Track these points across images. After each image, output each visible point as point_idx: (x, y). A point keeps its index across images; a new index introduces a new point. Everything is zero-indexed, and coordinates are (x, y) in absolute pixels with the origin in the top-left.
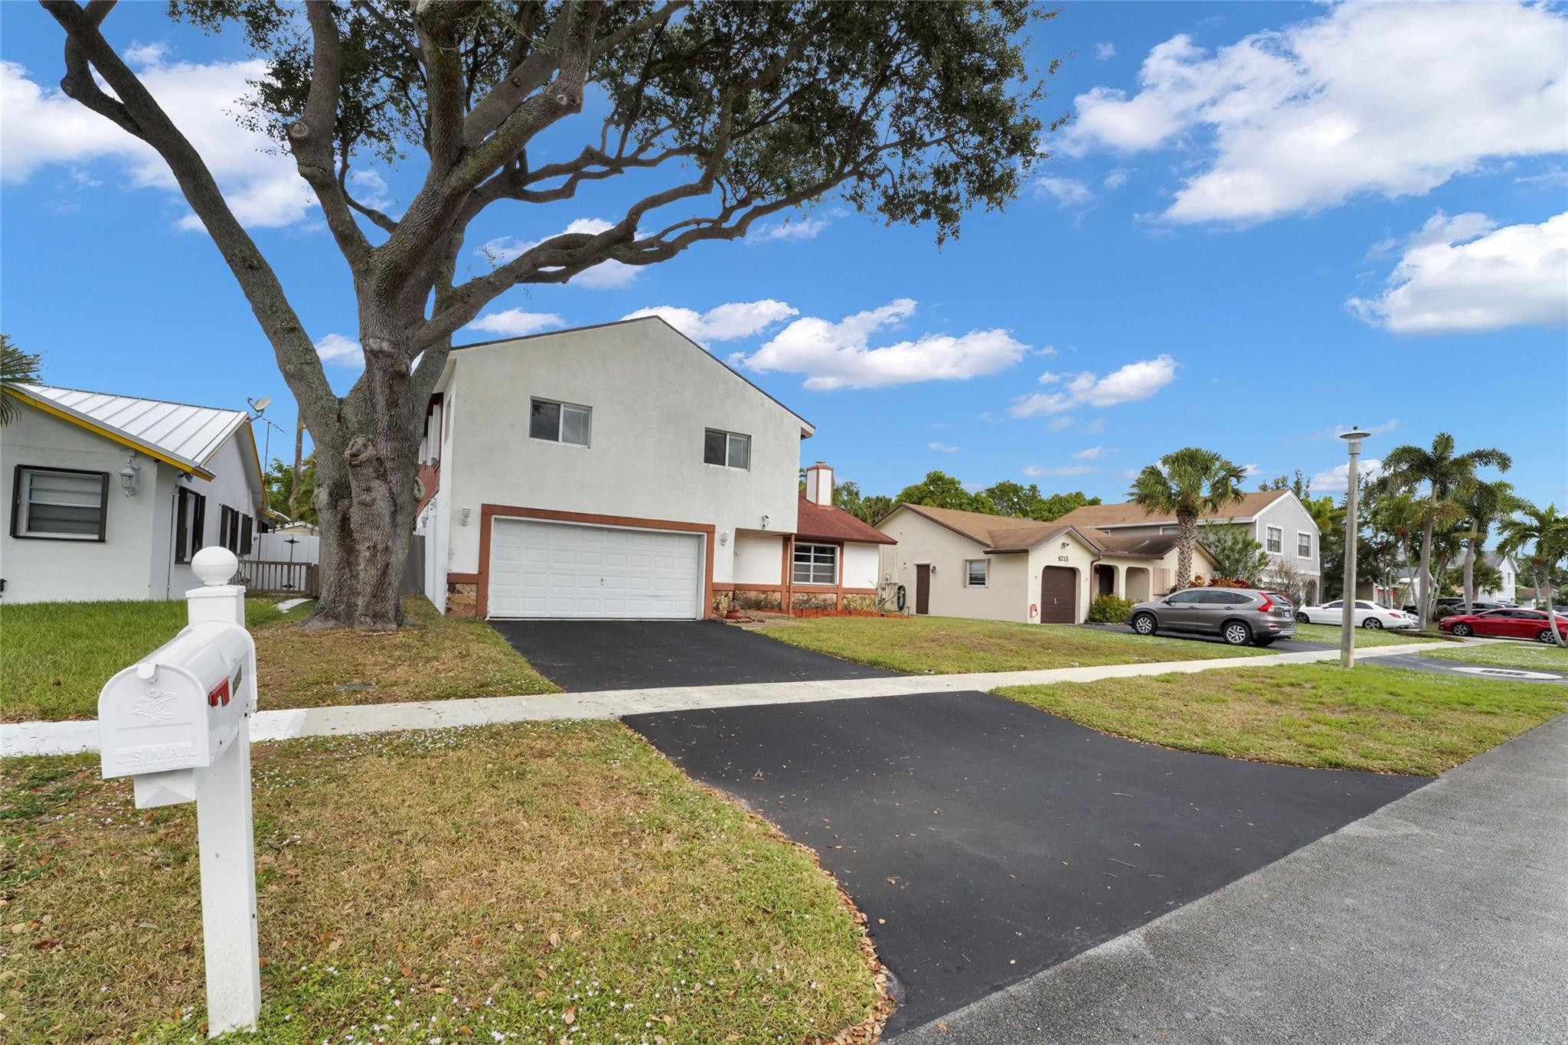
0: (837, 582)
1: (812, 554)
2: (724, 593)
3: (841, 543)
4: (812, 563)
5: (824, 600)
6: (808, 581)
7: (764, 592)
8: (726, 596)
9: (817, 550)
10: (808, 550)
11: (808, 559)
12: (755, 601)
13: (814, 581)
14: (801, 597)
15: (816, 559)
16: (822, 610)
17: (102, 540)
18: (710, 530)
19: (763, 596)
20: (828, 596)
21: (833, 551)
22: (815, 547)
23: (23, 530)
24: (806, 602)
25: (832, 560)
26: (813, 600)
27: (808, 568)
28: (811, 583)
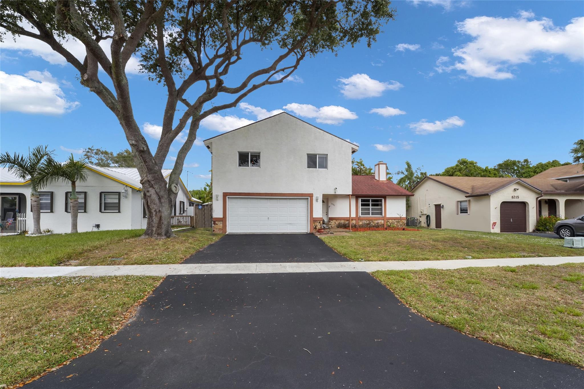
0: (383, 215)
1: (371, 203)
2: (318, 222)
3: (385, 197)
4: (371, 207)
5: (377, 223)
6: (369, 215)
7: (347, 220)
8: (320, 223)
9: (373, 201)
10: (369, 201)
11: (368, 205)
12: (343, 224)
13: (372, 215)
14: (365, 222)
15: (373, 205)
16: (377, 227)
17: (119, 212)
18: (311, 196)
19: (347, 222)
20: (380, 221)
21: (381, 201)
22: (372, 200)
23: (103, 211)
24: (368, 224)
25: (381, 205)
26: (372, 223)
27: (369, 209)
28: (371, 215)
